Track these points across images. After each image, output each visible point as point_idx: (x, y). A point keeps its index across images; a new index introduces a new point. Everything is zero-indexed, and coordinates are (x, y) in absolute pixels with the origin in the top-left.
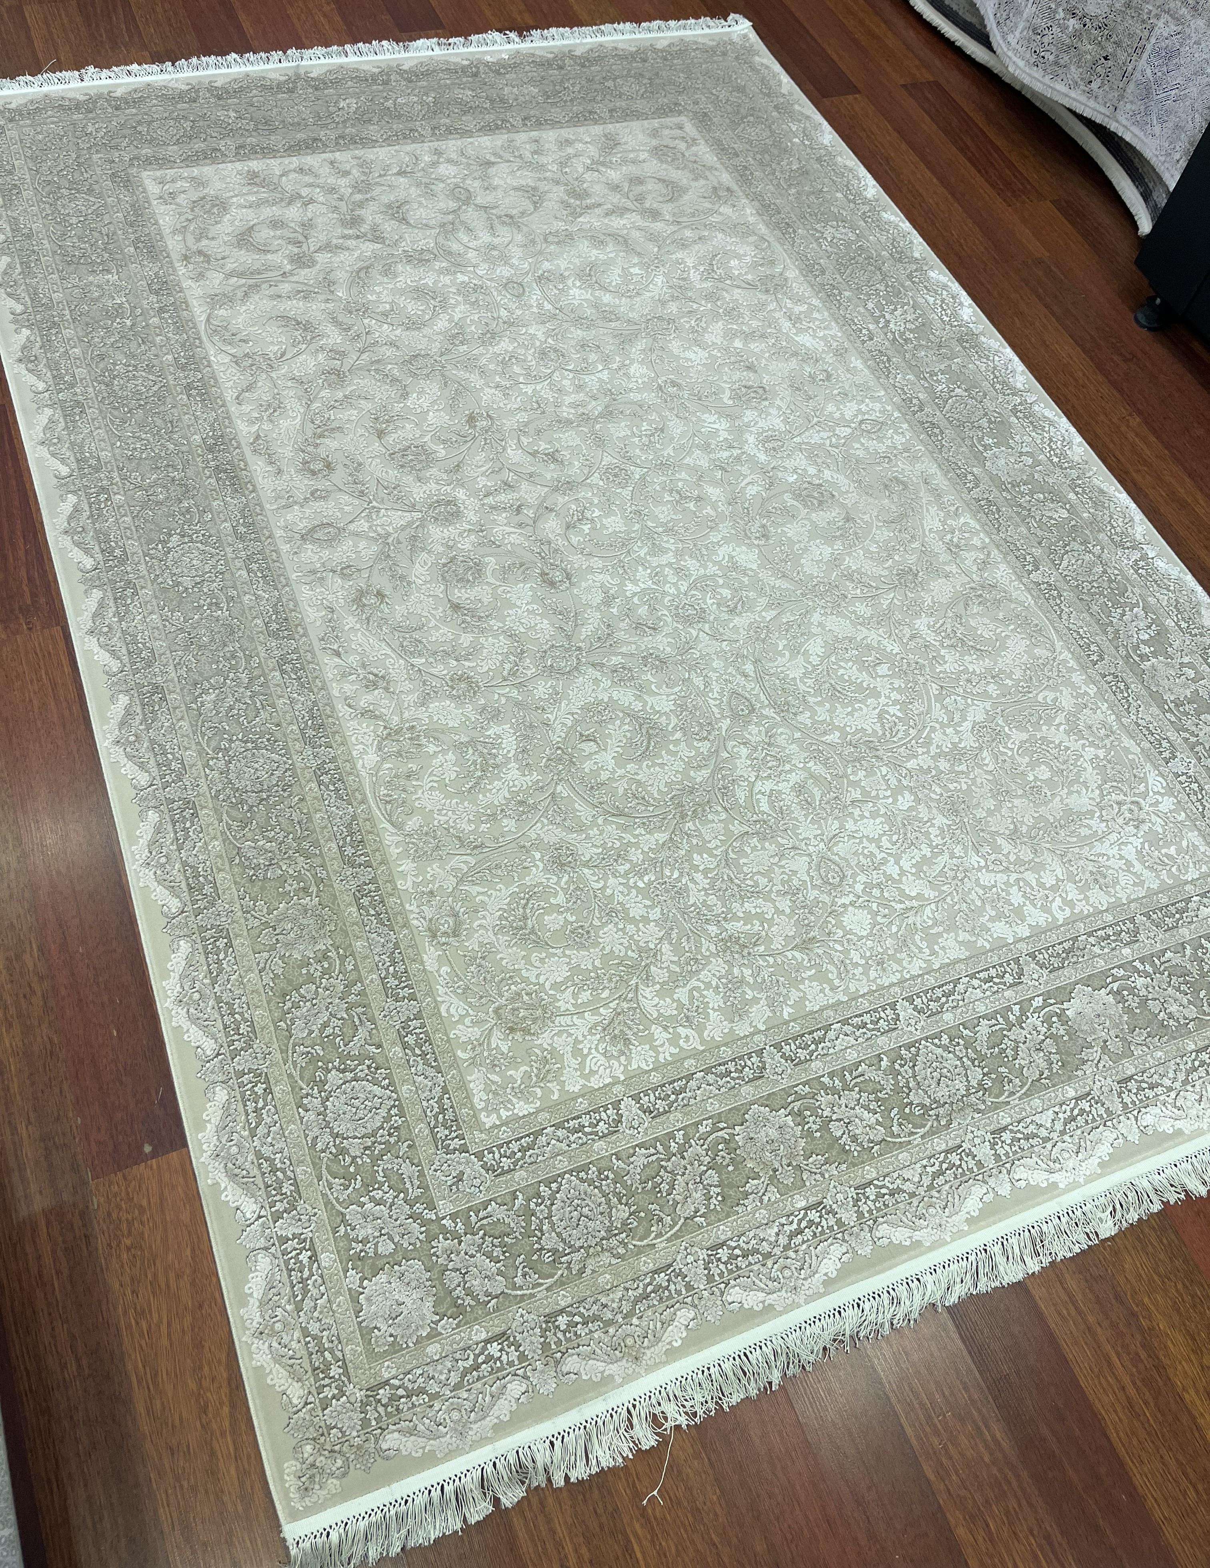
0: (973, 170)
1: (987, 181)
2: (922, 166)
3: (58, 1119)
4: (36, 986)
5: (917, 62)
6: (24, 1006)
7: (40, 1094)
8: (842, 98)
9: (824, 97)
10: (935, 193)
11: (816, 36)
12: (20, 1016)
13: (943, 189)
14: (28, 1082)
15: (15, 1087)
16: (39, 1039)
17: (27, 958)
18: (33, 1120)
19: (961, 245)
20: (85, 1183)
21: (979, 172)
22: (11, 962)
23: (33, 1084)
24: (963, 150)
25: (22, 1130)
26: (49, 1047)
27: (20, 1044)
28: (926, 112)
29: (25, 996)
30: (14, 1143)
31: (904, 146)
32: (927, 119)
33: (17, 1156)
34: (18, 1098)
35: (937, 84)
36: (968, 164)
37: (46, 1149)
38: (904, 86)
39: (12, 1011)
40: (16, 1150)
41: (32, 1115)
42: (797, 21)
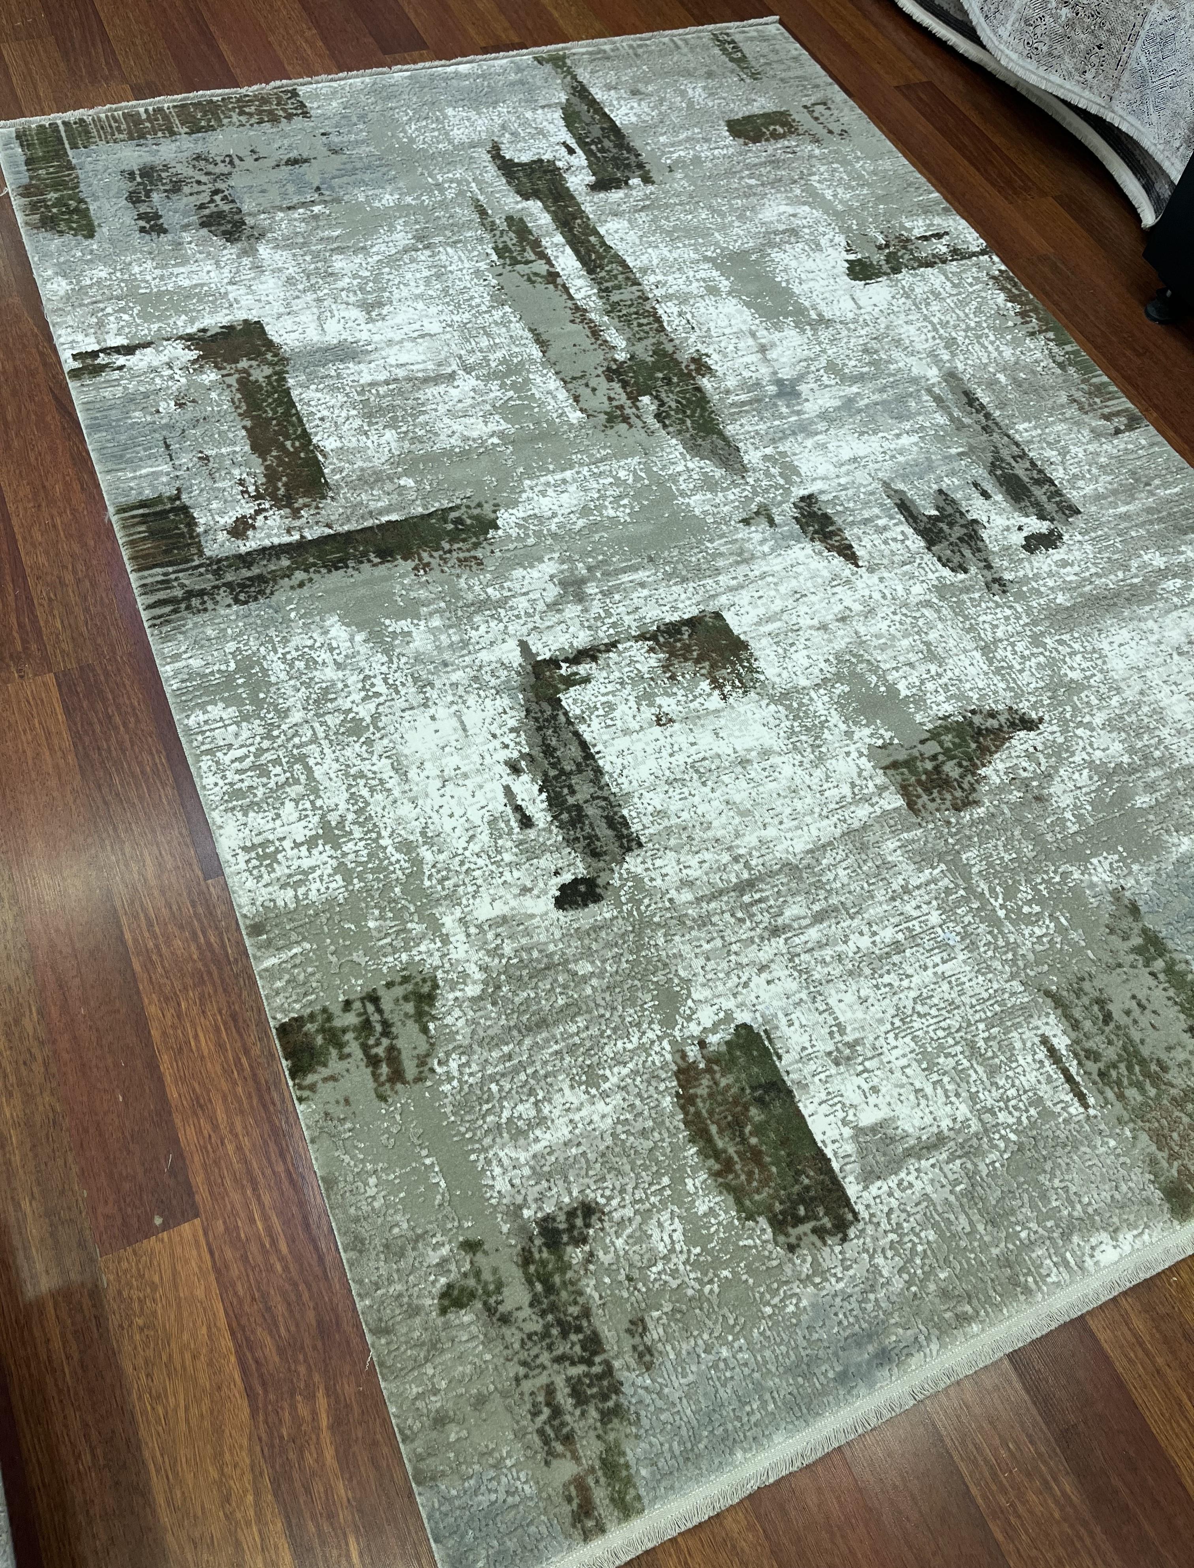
3: (62, 1193)
4: (36, 1052)
6: (25, 1073)
7: (43, 1167)
12: (20, 1083)
14: (30, 1154)
15: (17, 1159)
16: (41, 1108)
17: (26, 1021)
18: (37, 1196)
20: (92, 1260)
22: (10, 1028)
23: (36, 1156)
25: (26, 1205)
26: (51, 1115)
27: (21, 1114)
29: (25, 1063)
30: (18, 1221)
33: (21, 1235)
34: (21, 1171)
37: (51, 1225)
39: (12, 1079)
40: (19, 1228)
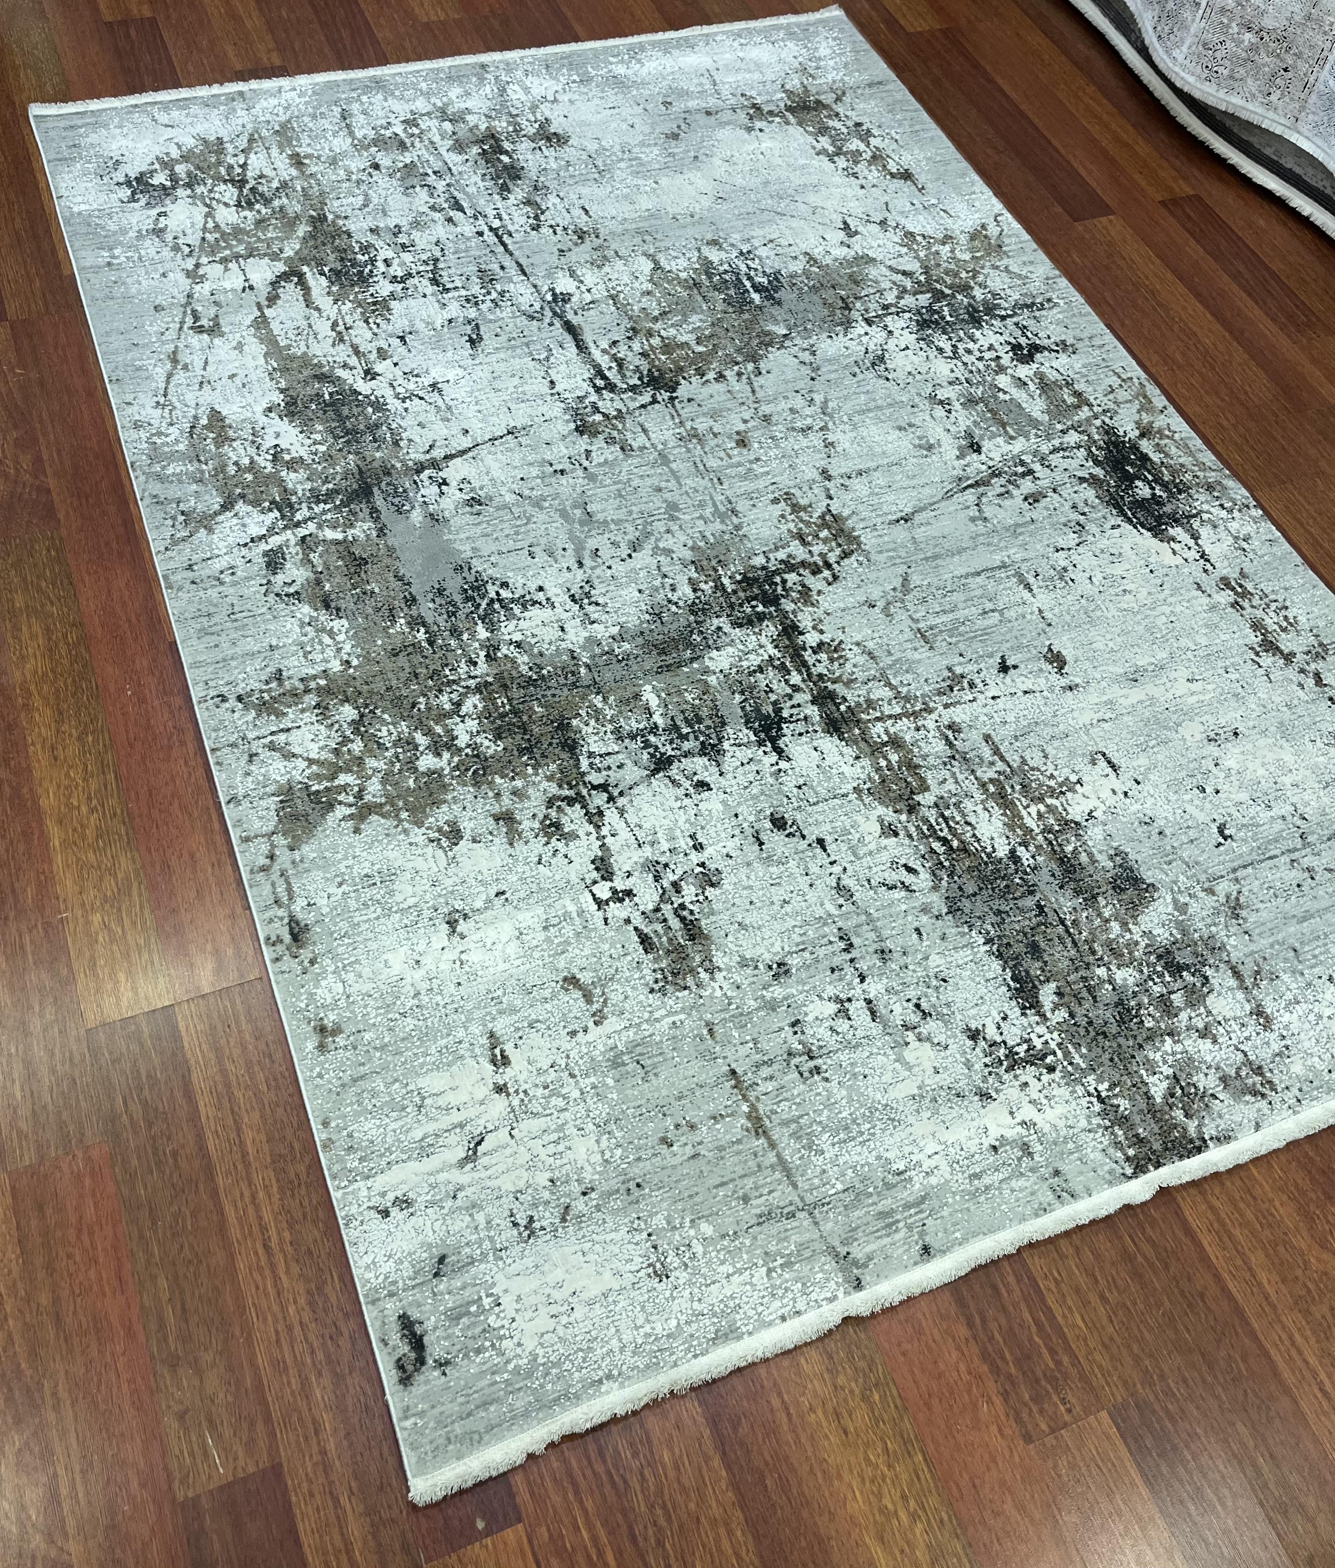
0: (1250, 303)
1: (1267, 314)
2: (1193, 300)
3: (381, 1488)
4: (341, 1324)
5: (1174, 173)
6: (332, 1350)
7: (359, 1458)
8: (1095, 221)
9: (1076, 220)
10: (1210, 330)
11: (1059, 147)
12: (329, 1361)
13: (1218, 326)
14: (345, 1443)
15: (331, 1446)
16: (352, 1391)
17: (328, 1289)
18: (355, 1490)
19: (1246, 393)
21: (1257, 303)
22: (312, 1296)
23: (351, 1444)
24: (1236, 276)
25: (344, 1500)
26: (362, 1399)
27: (333, 1398)
28: (1191, 234)
29: (331, 1338)
30: (338, 1518)
31: (1169, 275)
32: (1192, 242)
33: (342, 1534)
34: (337, 1463)
35: (1198, 198)
36: (1244, 295)
37: (372, 1525)
38: (1163, 203)
39: (320, 1355)
40: (341, 1528)
41: (353, 1484)
42: (1036, 128)
